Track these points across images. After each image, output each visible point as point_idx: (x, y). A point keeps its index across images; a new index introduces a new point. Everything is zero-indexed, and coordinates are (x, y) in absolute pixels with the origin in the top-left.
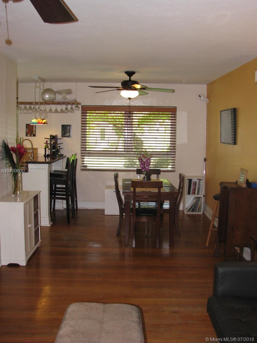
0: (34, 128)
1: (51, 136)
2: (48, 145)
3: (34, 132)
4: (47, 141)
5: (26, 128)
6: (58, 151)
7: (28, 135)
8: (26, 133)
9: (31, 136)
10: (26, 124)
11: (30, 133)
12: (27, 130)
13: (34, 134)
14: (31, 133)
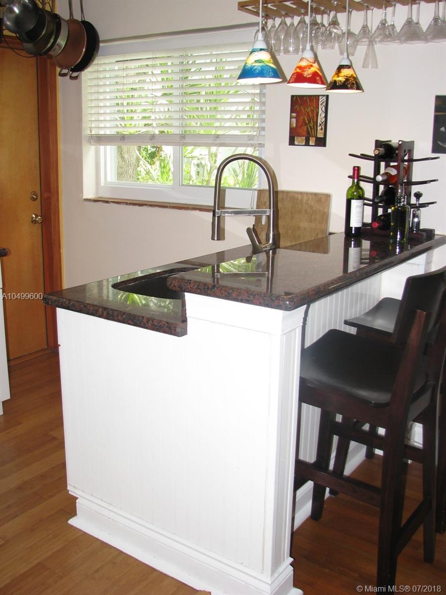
0: (320, 111)
1: (378, 144)
2: (362, 184)
3: (319, 128)
4: (357, 169)
5: (292, 111)
6: (401, 215)
7: (296, 143)
8: (292, 130)
9: (307, 144)
10: (292, 97)
11: (305, 133)
12: (294, 120)
13: (320, 135)
14: (308, 132)
